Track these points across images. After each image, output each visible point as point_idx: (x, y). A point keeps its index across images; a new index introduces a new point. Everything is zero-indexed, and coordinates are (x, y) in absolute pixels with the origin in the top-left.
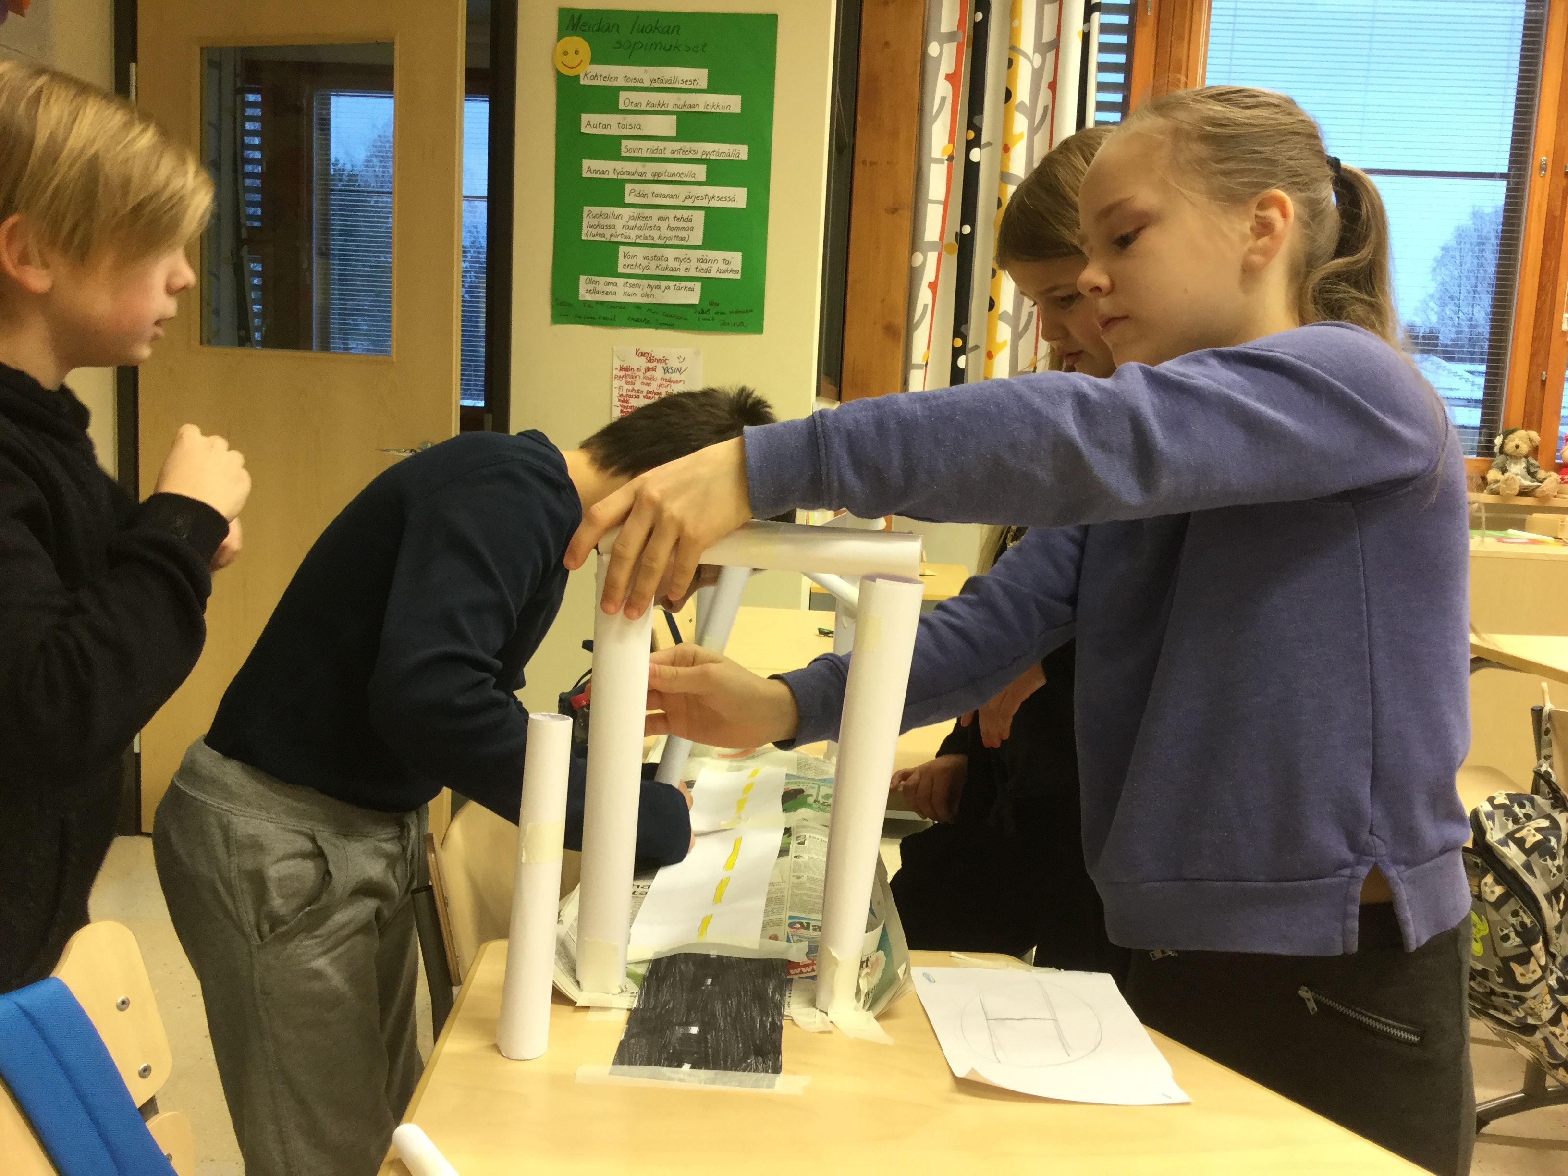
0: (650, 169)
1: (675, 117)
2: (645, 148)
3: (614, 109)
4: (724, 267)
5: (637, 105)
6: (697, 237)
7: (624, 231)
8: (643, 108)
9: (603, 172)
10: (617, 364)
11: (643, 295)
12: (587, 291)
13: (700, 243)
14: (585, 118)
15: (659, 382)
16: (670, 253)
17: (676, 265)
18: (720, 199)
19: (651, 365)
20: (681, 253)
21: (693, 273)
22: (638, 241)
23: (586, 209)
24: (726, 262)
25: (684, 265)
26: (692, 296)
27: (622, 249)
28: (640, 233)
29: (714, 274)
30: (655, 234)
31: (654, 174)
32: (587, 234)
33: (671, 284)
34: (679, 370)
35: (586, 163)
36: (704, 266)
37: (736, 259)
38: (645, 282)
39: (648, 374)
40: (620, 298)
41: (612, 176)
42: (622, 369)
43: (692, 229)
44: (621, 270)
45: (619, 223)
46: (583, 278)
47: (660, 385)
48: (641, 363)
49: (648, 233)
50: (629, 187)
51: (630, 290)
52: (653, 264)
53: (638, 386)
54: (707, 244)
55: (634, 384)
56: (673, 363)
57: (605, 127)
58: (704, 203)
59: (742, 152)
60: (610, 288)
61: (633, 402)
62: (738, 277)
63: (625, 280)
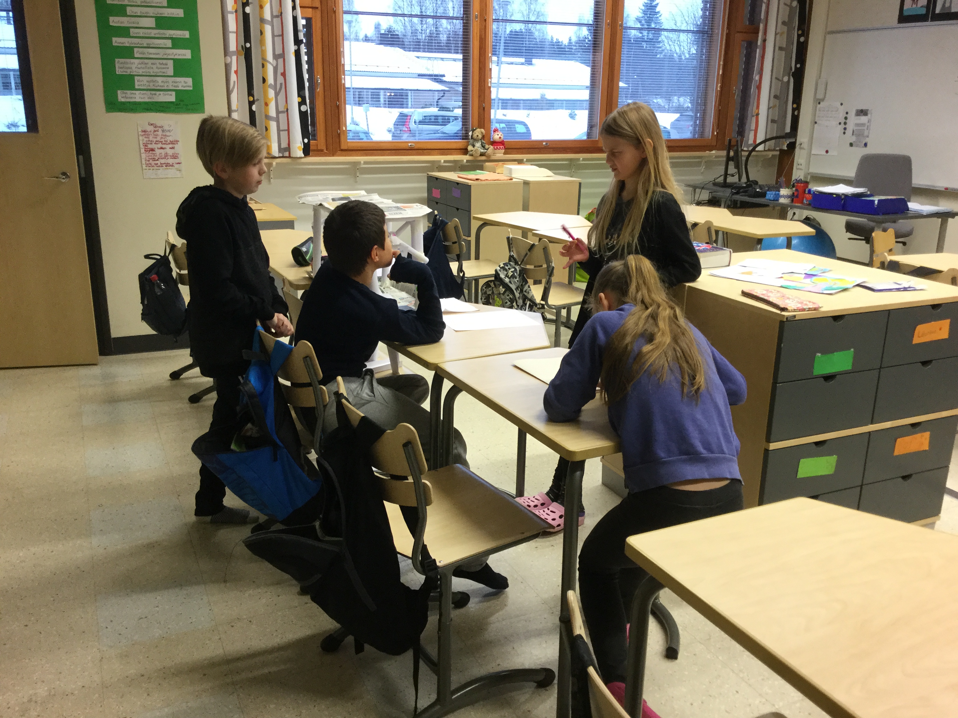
0: (145, 42)
1: (154, 19)
2: (141, 32)
3: (125, 15)
4: (185, 85)
5: (135, 13)
6: (171, 72)
7: (136, 70)
8: (139, 14)
9: (123, 43)
10: (140, 130)
11: (149, 98)
12: (122, 97)
13: (172, 74)
14: (111, 19)
15: (160, 136)
16: (159, 79)
17: (162, 84)
18: (179, 55)
19: (156, 129)
20: (164, 79)
21: (171, 88)
22: (143, 74)
23: (117, 60)
24: (185, 82)
25: (166, 85)
26: (172, 98)
27: (136, 78)
28: (144, 70)
29: (180, 88)
30: (151, 71)
31: (148, 44)
32: (118, 72)
33: (162, 93)
34: (169, 131)
35: (114, 39)
36: (176, 84)
37: (189, 81)
38: (149, 92)
39: (155, 133)
40: (138, 100)
41: (127, 45)
42: (142, 131)
43: (168, 68)
44: (137, 87)
45: (134, 67)
46: (119, 92)
47: (162, 138)
48: (151, 128)
49: (148, 70)
50: (136, 50)
51: (142, 96)
52: (151, 84)
53: (151, 139)
54: (176, 75)
55: (149, 138)
56: (166, 128)
57: (122, 23)
58: (172, 57)
59: (186, 34)
60: (132, 96)
61: (150, 146)
62: (191, 89)
63: (139, 92)
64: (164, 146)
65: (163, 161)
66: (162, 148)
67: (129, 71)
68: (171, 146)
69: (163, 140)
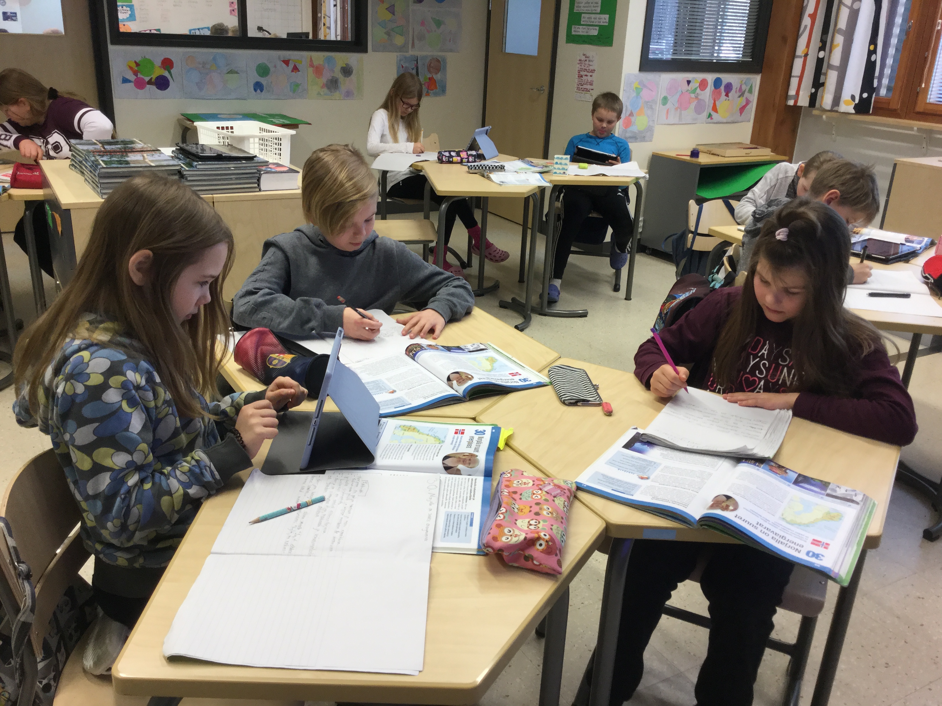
4: (605, 21)
6: (599, 9)
7: (583, 8)
10: (579, 58)
11: (587, 32)
12: (574, 31)
15: (587, 65)
16: (593, 16)
17: (593, 20)
19: (586, 59)
20: (595, 16)
21: (596, 24)
22: (585, 12)
24: (605, 19)
25: (595, 21)
26: (594, 32)
27: (583, 15)
28: (586, 9)
29: (602, 24)
32: (575, 9)
33: (592, 28)
34: (592, 61)
36: (600, 21)
37: (607, 16)
38: (587, 27)
39: (585, 62)
40: (581, 34)
42: (579, 60)
43: (597, 6)
44: (582, 23)
45: (582, 6)
46: (573, 26)
47: (588, 67)
48: (583, 58)
51: (584, 30)
52: (588, 20)
53: (583, 67)
54: (601, 13)
55: (581, 66)
56: (591, 59)
60: (578, 30)
61: (582, 73)
62: (607, 24)
63: (582, 27)
64: (587, 74)
65: (585, 86)
66: (586, 76)
67: (579, 9)
68: (591, 74)
69: (588, 69)
